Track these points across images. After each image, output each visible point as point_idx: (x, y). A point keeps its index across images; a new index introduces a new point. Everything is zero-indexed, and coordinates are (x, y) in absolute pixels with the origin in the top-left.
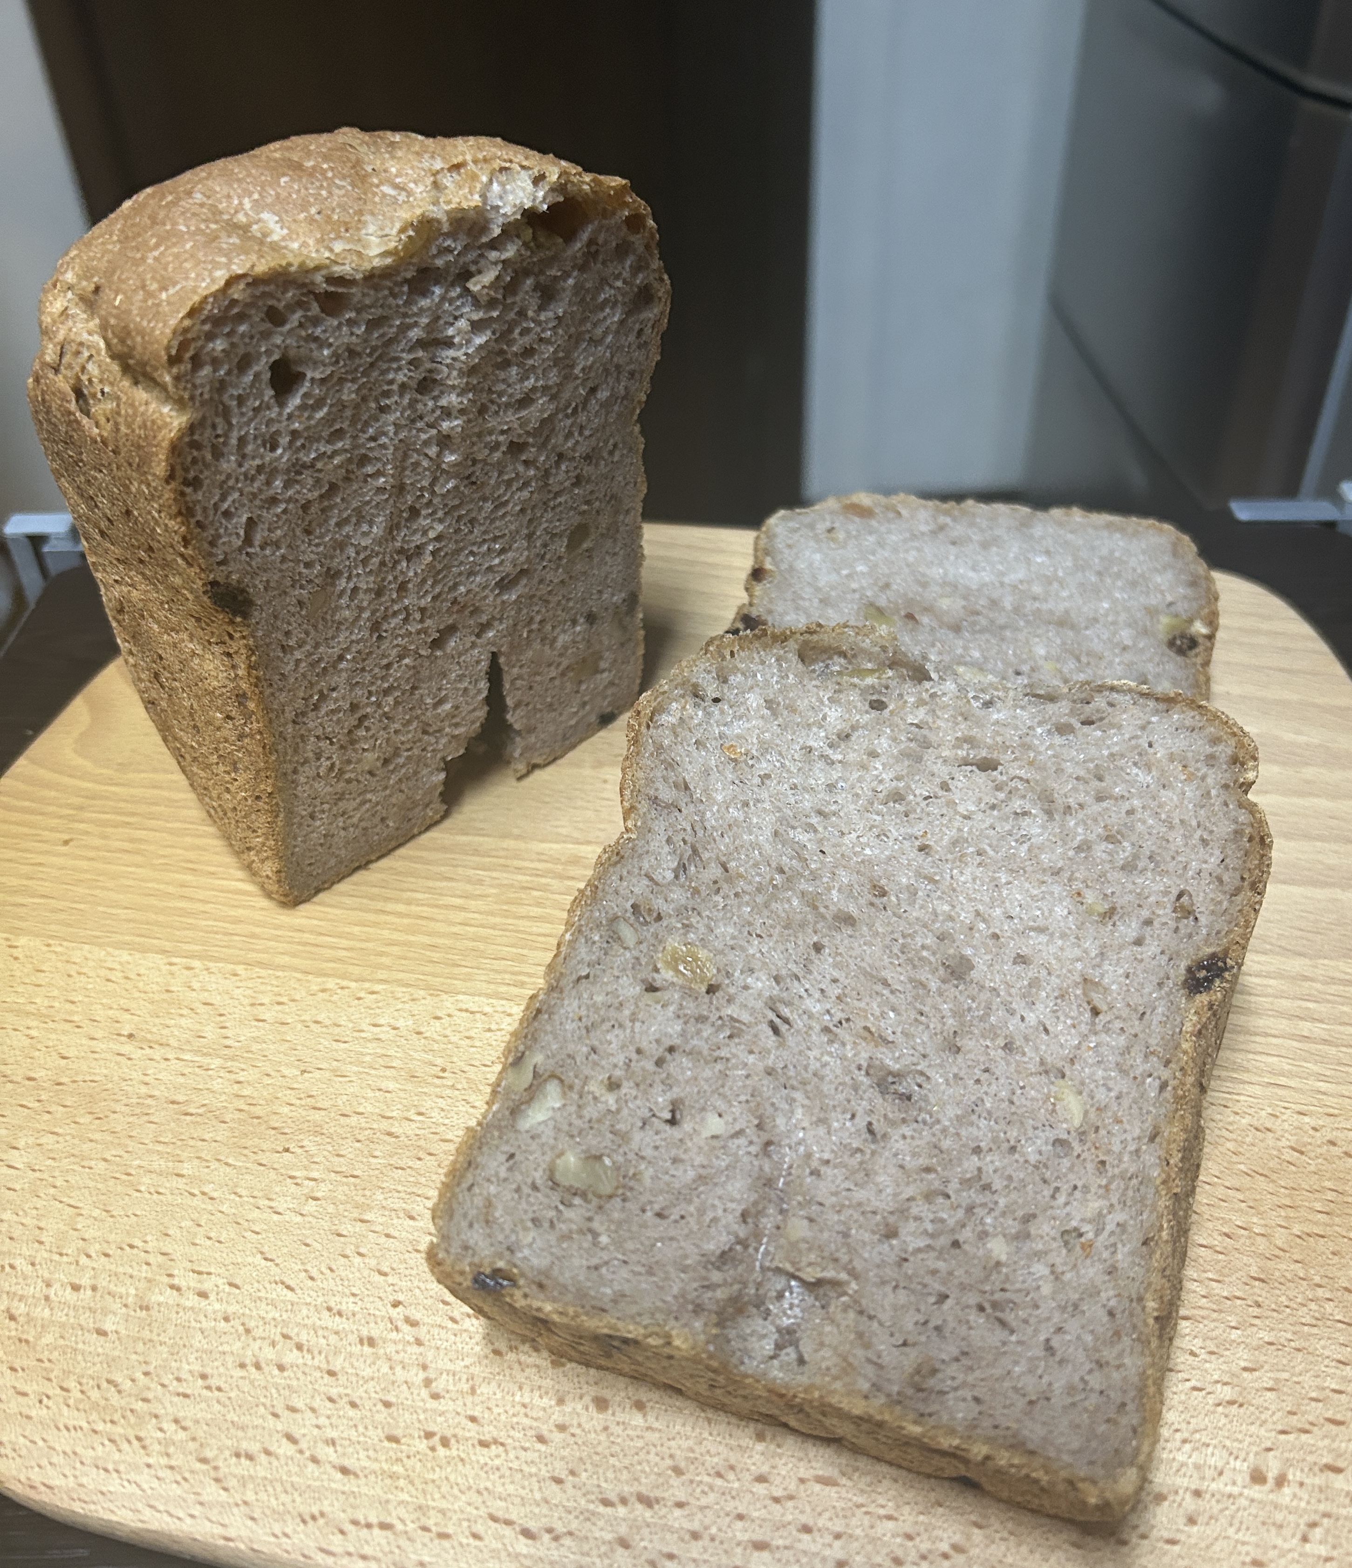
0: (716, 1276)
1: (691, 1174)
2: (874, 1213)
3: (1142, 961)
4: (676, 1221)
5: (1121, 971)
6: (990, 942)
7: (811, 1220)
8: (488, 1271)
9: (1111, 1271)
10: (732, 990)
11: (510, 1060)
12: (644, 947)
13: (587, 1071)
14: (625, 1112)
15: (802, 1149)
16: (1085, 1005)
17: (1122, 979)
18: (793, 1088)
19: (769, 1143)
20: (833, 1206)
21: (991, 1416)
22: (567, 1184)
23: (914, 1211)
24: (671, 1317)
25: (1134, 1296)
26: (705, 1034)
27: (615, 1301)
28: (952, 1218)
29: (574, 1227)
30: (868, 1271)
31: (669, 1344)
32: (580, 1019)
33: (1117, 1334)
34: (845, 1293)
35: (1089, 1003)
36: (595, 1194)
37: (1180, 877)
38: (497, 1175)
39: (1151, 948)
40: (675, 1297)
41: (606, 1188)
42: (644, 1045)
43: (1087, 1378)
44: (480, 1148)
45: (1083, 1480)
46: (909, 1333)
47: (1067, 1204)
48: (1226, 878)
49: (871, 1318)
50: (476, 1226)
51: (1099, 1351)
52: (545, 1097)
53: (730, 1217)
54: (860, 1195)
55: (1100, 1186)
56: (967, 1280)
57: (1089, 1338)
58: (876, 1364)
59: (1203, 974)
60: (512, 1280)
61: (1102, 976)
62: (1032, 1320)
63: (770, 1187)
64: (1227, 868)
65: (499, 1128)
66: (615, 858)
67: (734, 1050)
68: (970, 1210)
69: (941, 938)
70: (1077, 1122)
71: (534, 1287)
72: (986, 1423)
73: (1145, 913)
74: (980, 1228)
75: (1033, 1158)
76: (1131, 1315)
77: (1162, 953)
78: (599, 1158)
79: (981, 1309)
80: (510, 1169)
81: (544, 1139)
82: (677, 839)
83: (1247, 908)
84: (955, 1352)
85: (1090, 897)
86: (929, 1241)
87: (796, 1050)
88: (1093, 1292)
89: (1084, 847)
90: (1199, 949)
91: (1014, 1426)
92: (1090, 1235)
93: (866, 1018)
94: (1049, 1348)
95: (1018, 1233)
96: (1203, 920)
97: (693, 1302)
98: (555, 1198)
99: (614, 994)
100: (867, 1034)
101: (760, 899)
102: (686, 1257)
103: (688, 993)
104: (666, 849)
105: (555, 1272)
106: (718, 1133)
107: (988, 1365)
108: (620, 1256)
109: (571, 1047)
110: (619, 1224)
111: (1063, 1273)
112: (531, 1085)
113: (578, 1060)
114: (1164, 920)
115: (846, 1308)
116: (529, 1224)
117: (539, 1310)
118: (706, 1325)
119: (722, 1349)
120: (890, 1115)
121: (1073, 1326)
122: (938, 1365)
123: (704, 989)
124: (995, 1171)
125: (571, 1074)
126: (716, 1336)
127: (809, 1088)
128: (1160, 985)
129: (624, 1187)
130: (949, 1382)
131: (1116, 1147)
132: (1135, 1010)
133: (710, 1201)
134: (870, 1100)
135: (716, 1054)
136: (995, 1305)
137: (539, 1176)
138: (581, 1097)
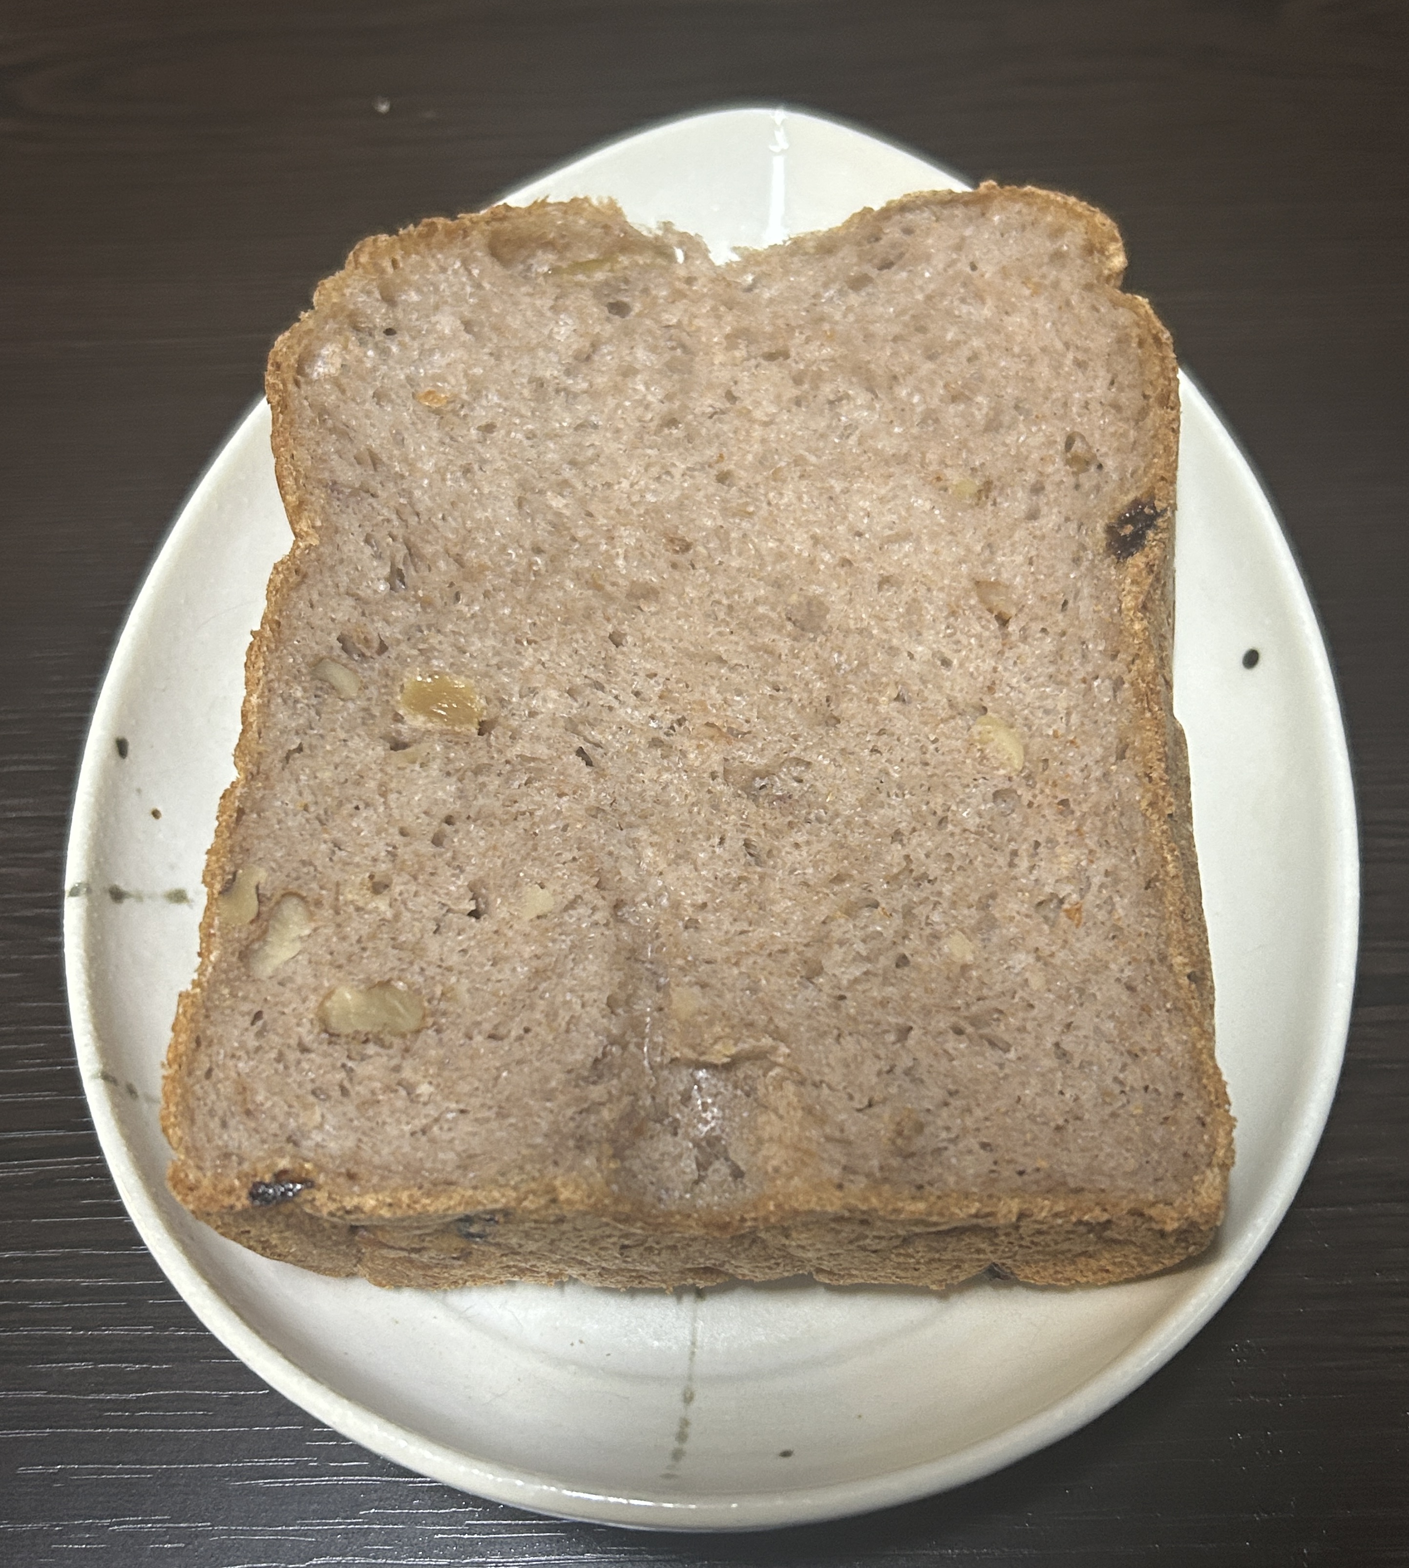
0: (597, 1092)
1: (522, 971)
2: (784, 951)
3: (1043, 537)
4: (520, 1038)
5: (1019, 559)
6: (842, 572)
7: (703, 986)
8: (268, 1178)
9: (1116, 934)
10: (514, 723)
11: (218, 887)
12: (373, 691)
13: (336, 875)
14: (406, 916)
15: (665, 902)
16: (988, 616)
17: (1025, 568)
18: (630, 826)
19: (618, 906)
20: (727, 960)
21: (1010, 1162)
22: (350, 1031)
23: (837, 934)
24: (549, 1162)
25: (1154, 956)
26: (491, 788)
27: (464, 1167)
28: (888, 928)
29: (377, 1085)
30: (797, 1025)
31: (554, 1201)
32: (306, 808)
33: (1145, 1009)
34: (775, 1064)
35: (990, 611)
36: (393, 1033)
37: (1061, 418)
38: (243, 1045)
39: (1050, 520)
40: (546, 1136)
41: (409, 1023)
42: (409, 821)
43: (1121, 1076)
44: (207, 1017)
45: (1153, 1204)
46: (872, 1088)
47: (1032, 868)
48: (1123, 399)
49: (817, 1085)
50: (232, 1123)
51: (1128, 1038)
52: (285, 924)
53: (594, 1012)
54: (760, 933)
55: (1069, 833)
56: (927, 1000)
57: (1109, 1026)
58: (839, 1141)
59: (1128, 529)
60: (309, 1183)
61: (998, 573)
62: (1030, 1026)
63: (637, 960)
64: (1121, 389)
65: (228, 982)
66: (294, 579)
67: (538, 798)
68: (908, 913)
69: (777, 584)
70: (1017, 763)
71: (341, 1180)
72: (1007, 1172)
73: (1030, 477)
74: (928, 931)
75: (972, 823)
76: (1157, 980)
77: (1067, 519)
78: (386, 984)
79: (959, 1031)
80: (260, 1034)
81: (299, 980)
82: (380, 535)
83: (1163, 431)
84: (938, 1094)
85: (953, 476)
86: (869, 966)
87: (622, 777)
88: (1098, 967)
89: (931, 417)
90: (1114, 501)
91: (1043, 1164)
92: (1075, 897)
93: (705, 710)
94: (1062, 1054)
95: (979, 923)
96: (1110, 464)
97: (573, 1136)
98: (339, 1054)
99: (347, 763)
100: (711, 732)
101: (521, 593)
102: (546, 1079)
103: (452, 740)
104: (368, 551)
105: (367, 1152)
106: (545, 910)
107: (989, 1098)
108: (453, 1106)
109: (303, 851)
110: (442, 1065)
111: (1052, 955)
112: (259, 915)
113: (317, 863)
114: (1057, 478)
115: (779, 1083)
116: (311, 1099)
117: (358, 1209)
118: (598, 1160)
119: (629, 1188)
120: (772, 824)
121: (1085, 1019)
122: (922, 1118)
123: (474, 730)
124: (927, 856)
125: (314, 885)
126: (616, 1171)
127: (653, 820)
128: (1077, 561)
129: (433, 1014)
130: (944, 1135)
131: (1077, 778)
132: (1053, 603)
133: (559, 999)
134: (740, 812)
135: (513, 810)
136: (975, 1021)
137: (306, 1032)
138: (337, 913)
